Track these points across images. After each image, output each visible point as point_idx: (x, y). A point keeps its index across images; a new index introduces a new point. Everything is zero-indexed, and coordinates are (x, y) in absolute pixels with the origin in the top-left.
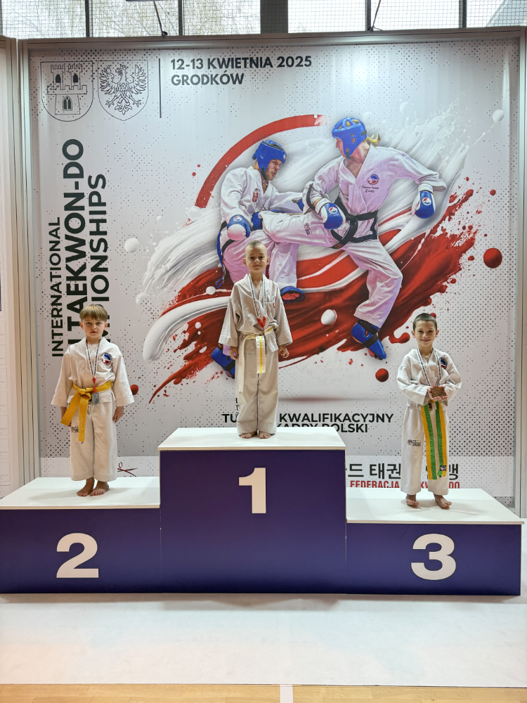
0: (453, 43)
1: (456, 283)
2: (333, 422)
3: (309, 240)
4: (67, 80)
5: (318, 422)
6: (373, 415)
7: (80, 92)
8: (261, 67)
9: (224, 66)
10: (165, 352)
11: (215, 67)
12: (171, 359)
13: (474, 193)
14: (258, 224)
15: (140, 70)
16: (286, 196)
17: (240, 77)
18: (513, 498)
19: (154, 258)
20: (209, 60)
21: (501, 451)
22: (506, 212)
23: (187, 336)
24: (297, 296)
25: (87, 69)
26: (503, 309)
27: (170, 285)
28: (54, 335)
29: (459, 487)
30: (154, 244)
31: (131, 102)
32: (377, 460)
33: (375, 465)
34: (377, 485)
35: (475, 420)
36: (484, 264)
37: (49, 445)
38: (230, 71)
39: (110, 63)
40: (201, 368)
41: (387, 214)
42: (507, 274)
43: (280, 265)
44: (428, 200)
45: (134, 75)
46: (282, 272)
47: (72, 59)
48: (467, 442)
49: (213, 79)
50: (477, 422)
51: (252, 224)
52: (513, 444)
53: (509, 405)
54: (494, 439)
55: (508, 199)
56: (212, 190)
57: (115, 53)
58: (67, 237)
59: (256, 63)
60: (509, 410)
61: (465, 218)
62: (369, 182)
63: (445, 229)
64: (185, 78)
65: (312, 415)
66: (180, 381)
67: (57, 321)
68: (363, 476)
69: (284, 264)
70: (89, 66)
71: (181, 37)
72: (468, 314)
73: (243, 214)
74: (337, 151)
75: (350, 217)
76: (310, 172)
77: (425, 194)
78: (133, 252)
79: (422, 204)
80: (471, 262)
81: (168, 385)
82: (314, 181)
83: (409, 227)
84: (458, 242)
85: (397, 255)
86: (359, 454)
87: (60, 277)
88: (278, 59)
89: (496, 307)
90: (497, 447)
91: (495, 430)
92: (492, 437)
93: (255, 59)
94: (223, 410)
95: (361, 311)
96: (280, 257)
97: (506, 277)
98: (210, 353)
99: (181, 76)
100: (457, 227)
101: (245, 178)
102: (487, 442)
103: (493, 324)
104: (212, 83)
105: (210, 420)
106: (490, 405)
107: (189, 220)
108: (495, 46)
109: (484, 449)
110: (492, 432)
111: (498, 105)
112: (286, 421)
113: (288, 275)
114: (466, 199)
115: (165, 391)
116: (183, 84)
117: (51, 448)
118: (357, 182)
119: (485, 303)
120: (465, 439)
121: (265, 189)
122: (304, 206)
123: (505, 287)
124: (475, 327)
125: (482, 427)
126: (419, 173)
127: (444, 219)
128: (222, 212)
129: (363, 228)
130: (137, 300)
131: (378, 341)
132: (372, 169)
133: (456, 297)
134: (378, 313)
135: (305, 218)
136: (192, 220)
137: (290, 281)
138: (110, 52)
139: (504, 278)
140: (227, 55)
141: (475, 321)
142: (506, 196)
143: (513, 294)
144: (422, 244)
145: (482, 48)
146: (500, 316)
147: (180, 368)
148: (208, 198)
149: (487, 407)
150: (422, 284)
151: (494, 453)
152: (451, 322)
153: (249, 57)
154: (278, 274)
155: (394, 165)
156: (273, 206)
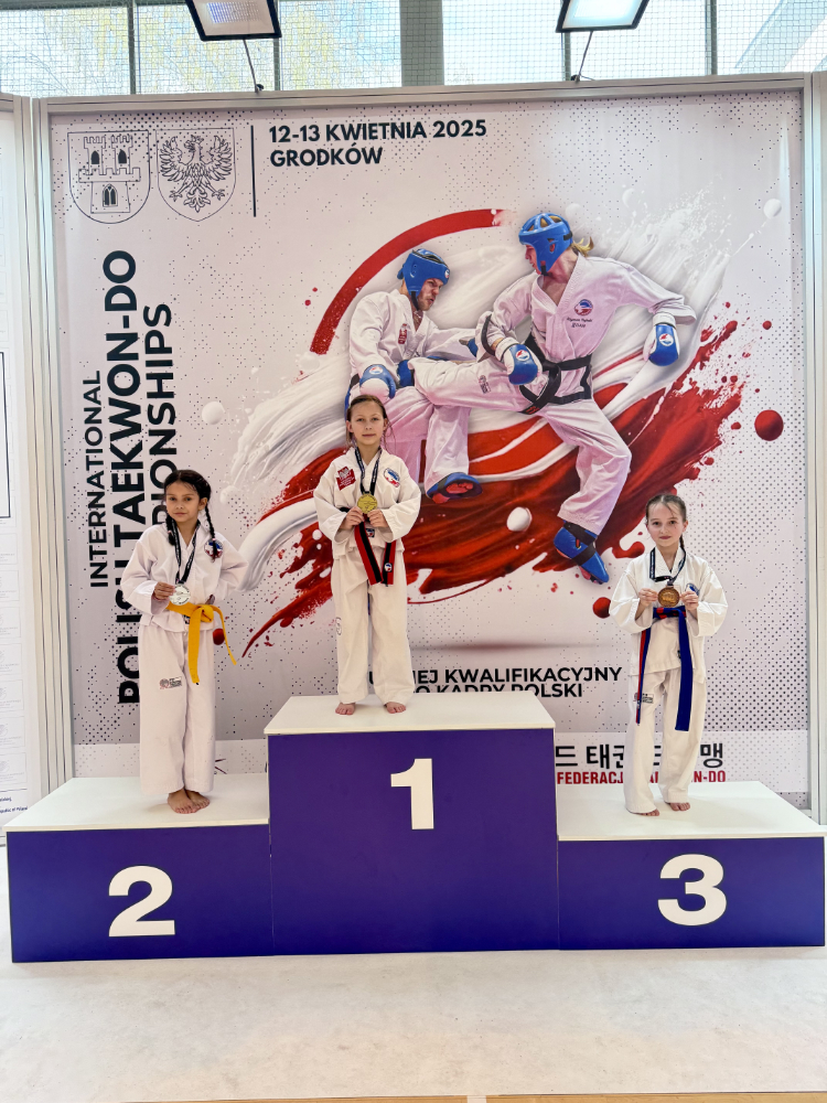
0: (702, 98)
1: (714, 464)
2: (529, 682)
3: (485, 402)
4: (109, 159)
5: (505, 683)
6: (590, 669)
7: (129, 177)
8: (409, 136)
9: (351, 136)
10: (265, 576)
11: (337, 138)
12: (276, 588)
13: (739, 326)
14: (407, 377)
15: (222, 143)
16: (451, 334)
17: (376, 154)
18: (809, 795)
19: (247, 432)
20: (328, 127)
21: (788, 722)
22: (788, 354)
23: (300, 550)
24: (470, 487)
25: (139, 142)
27: (273, 473)
28: (92, 553)
29: (724, 780)
30: (248, 411)
31: (209, 193)
32: (598, 739)
33: (595, 748)
34: (599, 778)
35: (747, 675)
36: (759, 439)
37: (87, 726)
38: (361, 143)
39: (176, 133)
40: (322, 601)
41: (606, 360)
42: (792, 450)
43: (443, 440)
44: (669, 338)
45: (212, 152)
46: (446, 451)
47: (116, 127)
48: (736, 708)
49: (335, 157)
50: (750, 678)
51: (398, 379)
52: (806, 711)
53: (798, 651)
54: (777, 704)
55: (791, 335)
56: (335, 326)
57: (183, 117)
58: (113, 402)
59: (400, 131)
60: (799, 658)
61: (725, 365)
62: (577, 311)
63: (695, 383)
64: (292, 155)
65: (496, 671)
66: (291, 622)
67: (97, 533)
68: (576, 765)
69: (448, 437)
70: (143, 138)
71: (279, 93)
72: (733, 512)
73: (384, 363)
74: (527, 265)
75: (549, 365)
76: (486, 298)
77: (664, 328)
78: (215, 422)
79: (658, 343)
80: (736, 432)
81: (271, 628)
82: (492, 310)
83: (640, 380)
84: (715, 401)
85: (622, 423)
86: (570, 730)
87: (101, 463)
88: (435, 125)
89: (775, 500)
90: (781, 715)
91: (777, 689)
92: (773, 700)
93: (398, 125)
95: (569, 510)
96: (442, 429)
97: (789, 454)
99: (285, 152)
100: (714, 378)
101: (386, 308)
102: (766, 708)
103: (771, 526)
104: (333, 163)
106: (769, 651)
107: (302, 373)
108: (766, 102)
109: (762, 719)
110: (773, 693)
111: (772, 192)
112: (455, 681)
113: (455, 455)
114: (726, 336)
115: (267, 638)
116: (289, 164)
118: (560, 312)
119: (758, 494)
120: (732, 705)
121: (417, 324)
122: (477, 349)
123: (789, 469)
124: (745, 531)
125: (758, 685)
126: (654, 297)
127: (693, 366)
128: (351, 360)
129: (570, 382)
130: (223, 498)
131: (596, 555)
132: (581, 292)
133: (714, 486)
134: (595, 511)
135: (479, 368)
136: (306, 372)
137: (458, 465)
138: (176, 117)
139: (786, 456)
140: (356, 120)
141: (745, 523)
142: (787, 331)
143: (801, 480)
144: (661, 406)
145: (746, 106)
146: (782, 515)
147: (290, 602)
148: (330, 339)
149: (765, 655)
150: (662, 467)
151: (777, 726)
152: (706, 524)
153: (390, 122)
154: (438, 453)
155: (614, 285)
156: (430, 351)
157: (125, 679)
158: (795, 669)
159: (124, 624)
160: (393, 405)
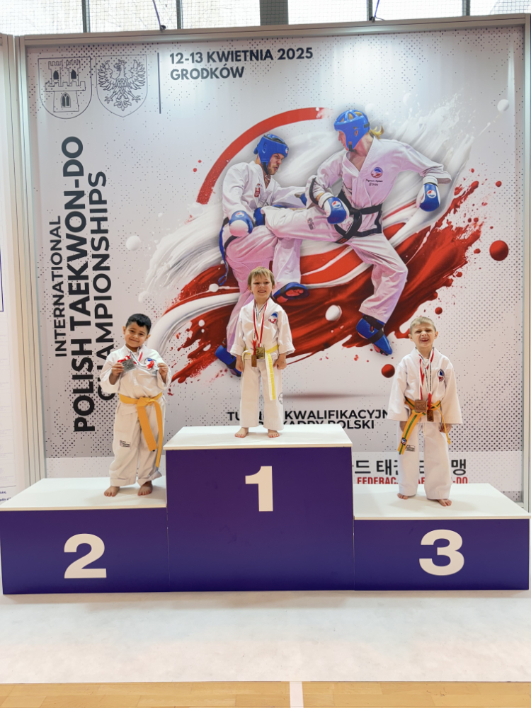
0: (457, 32)
1: (462, 276)
2: (339, 419)
3: (311, 235)
4: (65, 76)
5: (324, 420)
6: (379, 411)
7: (78, 88)
8: (261, 59)
9: (224, 59)
10: (168, 350)
12: (175, 358)
13: (480, 185)
14: (260, 219)
15: (139, 65)
16: (288, 191)
17: (240, 71)
18: (522, 493)
19: (156, 256)
21: (509, 446)
22: (512, 203)
23: (190, 334)
24: (301, 292)
25: (85, 64)
26: (510, 302)
27: (172, 283)
28: (56, 334)
29: (467, 482)
30: (156, 241)
31: (130, 98)
32: (383, 456)
33: (382, 462)
34: (385, 481)
35: (482, 415)
36: (492, 260)
37: (54, 446)
38: (230, 64)
39: (108, 58)
40: (205, 366)
41: (391, 207)
42: (514, 267)
43: (284, 261)
44: (433, 193)
45: (132, 71)
46: (286, 268)
47: (69, 55)
49: (212, 73)
50: (485, 417)
51: (254, 220)
52: (521, 439)
53: (517, 399)
54: (502, 434)
55: (514, 191)
56: (213, 185)
57: (113, 48)
58: (68, 236)
59: (256, 56)
60: (517, 404)
61: (470, 211)
62: (372, 175)
63: (451, 222)
64: (185, 72)
65: (318, 412)
66: (185, 380)
67: (59, 321)
68: (369, 472)
69: (287, 259)
70: (88, 62)
71: (180, 30)
72: (474, 308)
73: (245, 210)
75: (354, 211)
76: (311, 166)
77: (430, 186)
78: (134, 249)
79: (426, 196)
80: (477, 255)
82: (316, 174)
83: (414, 221)
84: (463, 235)
85: (401, 249)
86: (366, 450)
87: (61, 276)
88: (279, 51)
89: (502, 300)
90: (505, 441)
91: (502, 424)
92: (500, 431)
93: (255, 51)
94: (229, 408)
95: (366, 307)
96: (284, 253)
97: (512, 270)
98: (215, 350)
99: (180, 71)
100: (463, 219)
101: (247, 173)
102: (495, 436)
103: (500, 318)
104: (212, 78)
105: (215, 418)
106: (497, 399)
107: (191, 216)
108: (500, 34)
109: (492, 444)
110: (500, 427)
111: (503, 95)
112: (291, 418)
113: (292, 271)
114: (471, 191)
116: (183, 78)
117: (56, 448)
118: (361, 176)
119: (492, 296)
120: (472, 434)
121: (267, 184)
122: (306, 200)
123: (512, 279)
124: (482, 320)
125: (490, 422)
126: (424, 166)
127: (449, 211)
128: (224, 208)
129: (368, 222)
130: (140, 298)
131: (384, 336)
132: (375, 162)
133: (462, 291)
134: (383, 308)
135: (308, 213)
136: (194, 216)
137: (294, 277)
138: (109, 48)
139: (511, 271)
140: (226, 48)
141: (482, 315)
142: (512, 188)
143: (520, 287)
144: (428, 238)
145: (486, 36)
146: (507, 310)
147: (184, 367)
148: (209, 195)
149: (495, 402)
150: (428, 278)
151: (502, 448)
152: (457, 316)
153: (249, 49)
154: (281, 269)
155: (397, 158)
156: (276, 201)
157: (78, 416)
158: (514, 411)
159: (77, 381)
160: (251, 238)
